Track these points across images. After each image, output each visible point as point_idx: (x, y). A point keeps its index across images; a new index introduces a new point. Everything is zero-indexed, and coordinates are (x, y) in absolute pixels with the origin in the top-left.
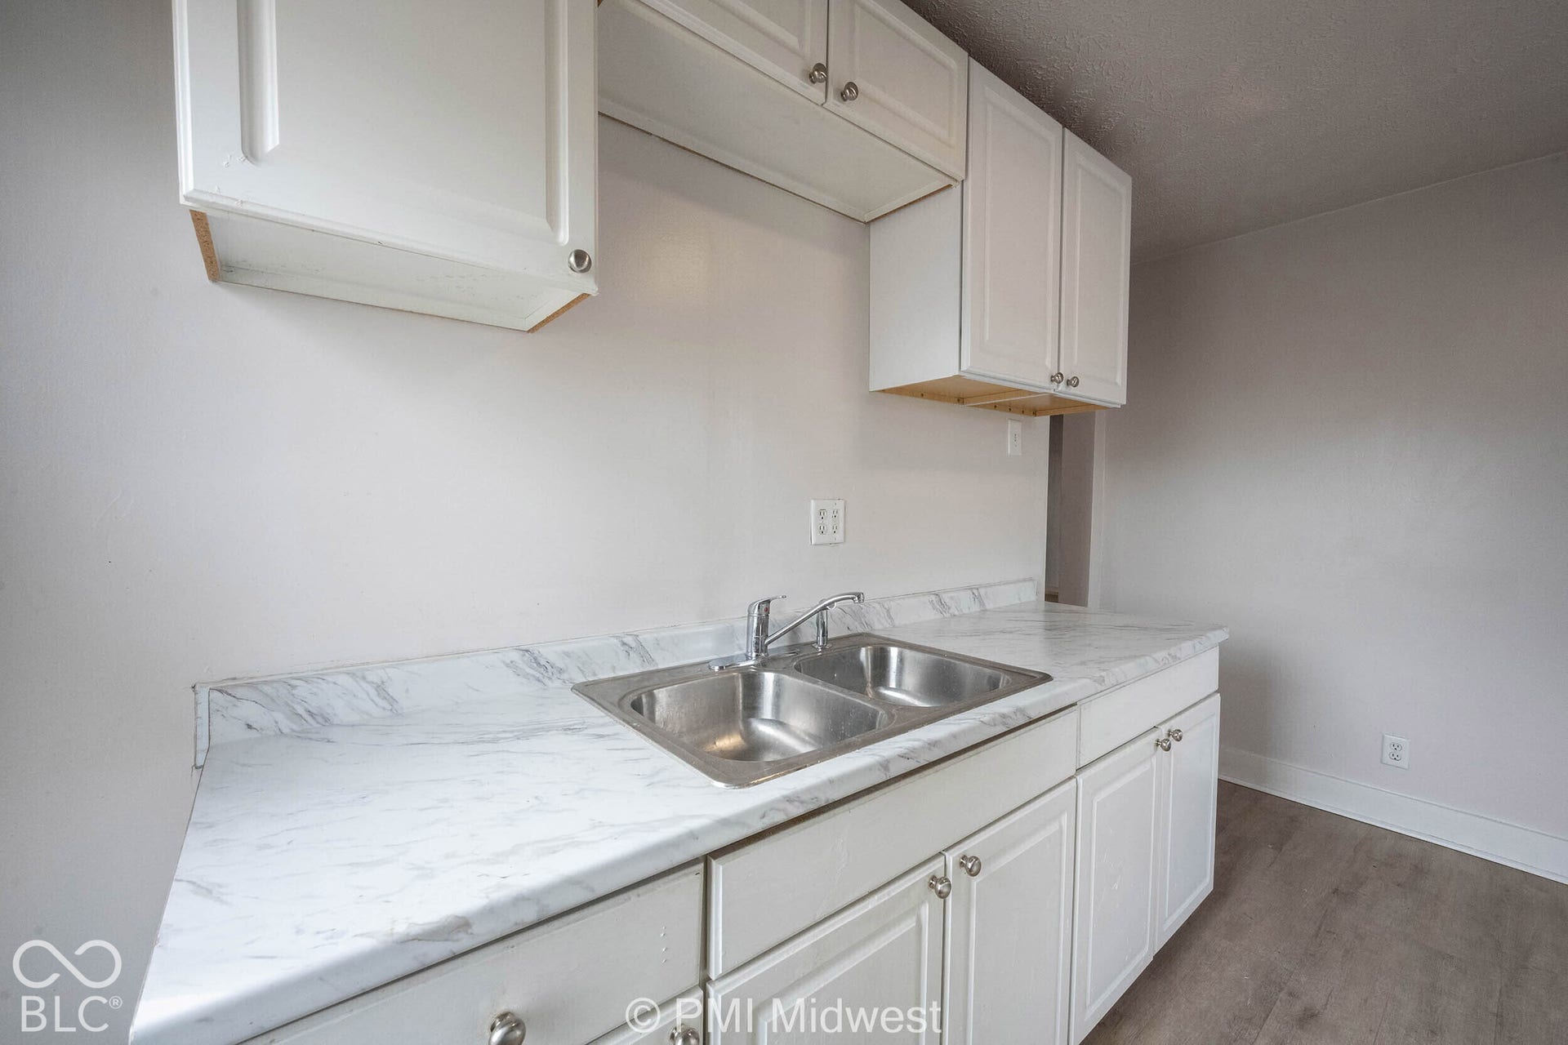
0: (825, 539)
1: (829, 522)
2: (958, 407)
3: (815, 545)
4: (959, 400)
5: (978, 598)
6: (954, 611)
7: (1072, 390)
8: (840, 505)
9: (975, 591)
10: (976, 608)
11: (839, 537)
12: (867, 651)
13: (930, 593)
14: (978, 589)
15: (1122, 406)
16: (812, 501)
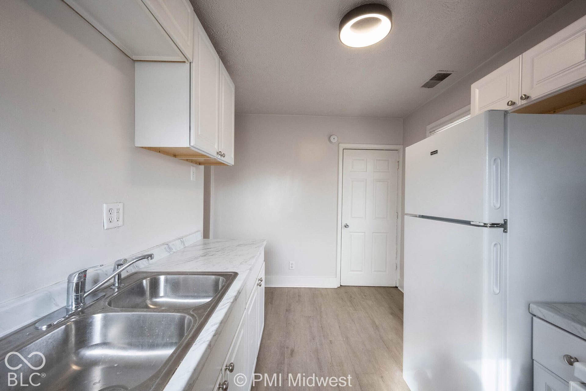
0: (111, 225)
1: (115, 215)
2: (174, 158)
3: (106, 229)
4: (174, 156)
5: (182, 242)
6: (174, 250)
7: (222, 158)
8: (121, 206)
9: (182, 240)
10: (182, 247)
11: (120, 223)
12: (146, 281)
13: (163, 244)
14: (182, 238)
15: (232, 165)
16: (105, 205)
